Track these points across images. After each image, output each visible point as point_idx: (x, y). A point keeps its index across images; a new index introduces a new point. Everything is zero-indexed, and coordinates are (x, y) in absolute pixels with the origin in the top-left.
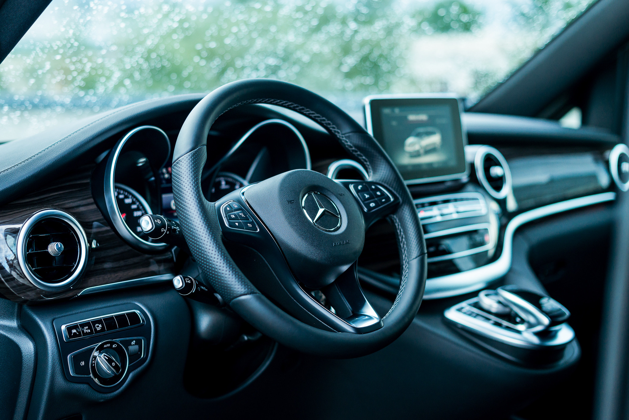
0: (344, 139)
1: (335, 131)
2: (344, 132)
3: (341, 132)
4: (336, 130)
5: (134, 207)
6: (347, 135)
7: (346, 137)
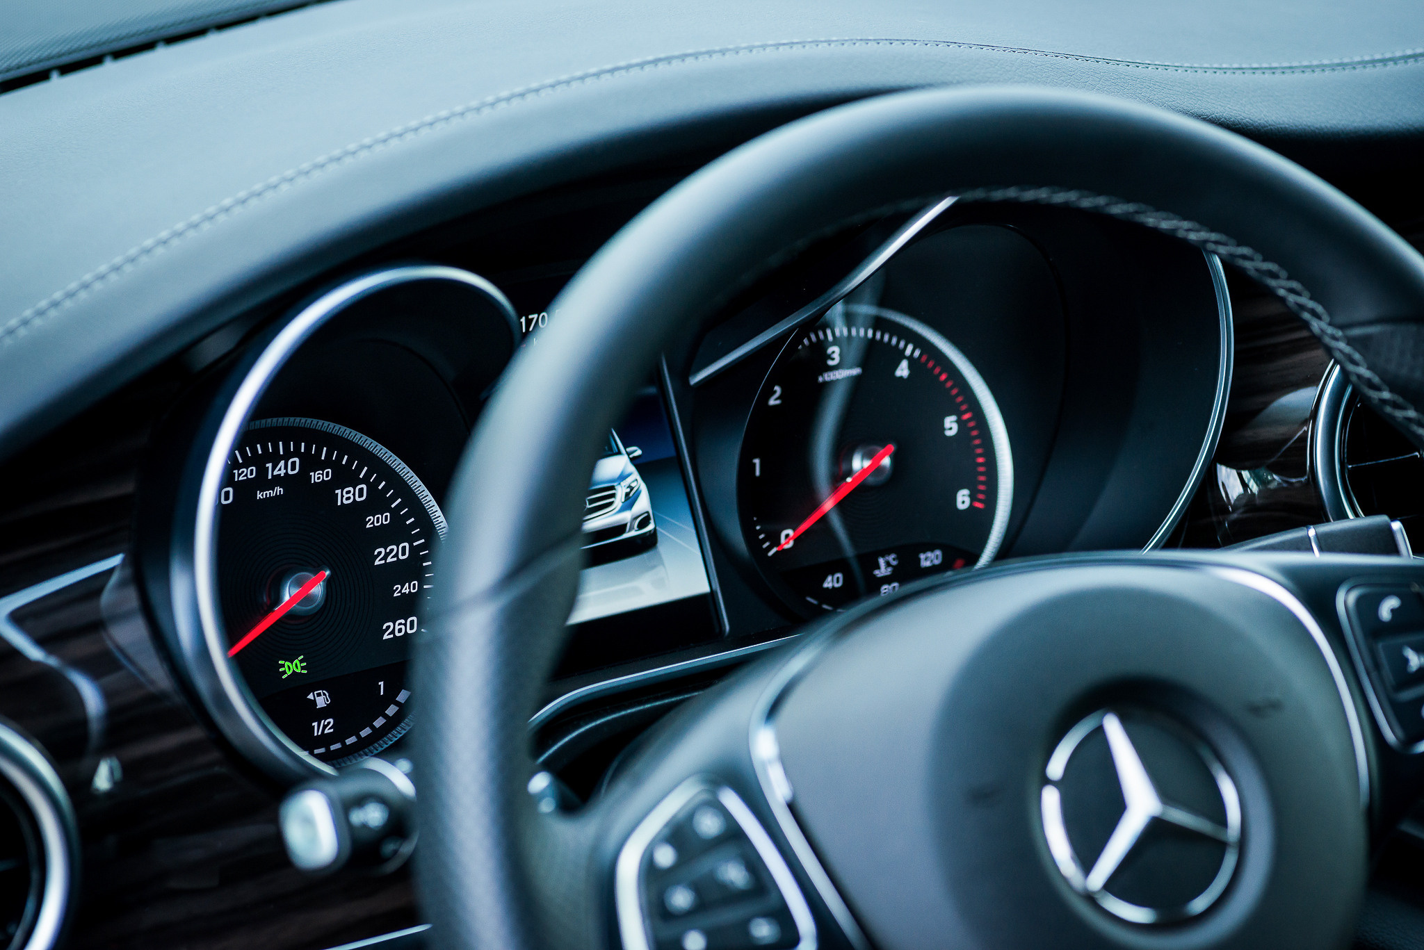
0: (1342, 345)
1: (1302, 307)
2: (1341, 319)
3: (1330, 314)
4: (1305, 300)
5: (373, 521)
6: (1357, 332)
7: (1350, 341)
